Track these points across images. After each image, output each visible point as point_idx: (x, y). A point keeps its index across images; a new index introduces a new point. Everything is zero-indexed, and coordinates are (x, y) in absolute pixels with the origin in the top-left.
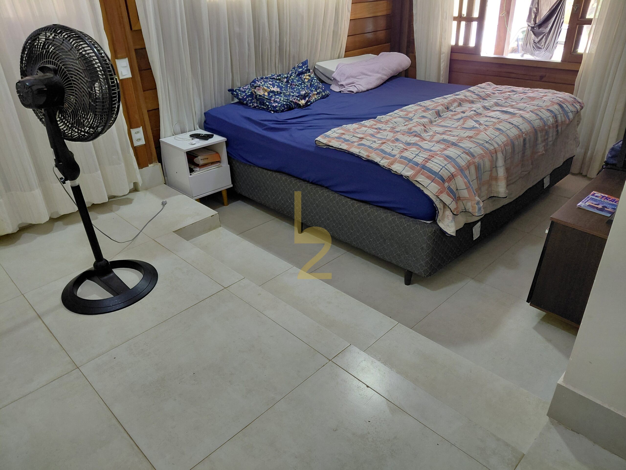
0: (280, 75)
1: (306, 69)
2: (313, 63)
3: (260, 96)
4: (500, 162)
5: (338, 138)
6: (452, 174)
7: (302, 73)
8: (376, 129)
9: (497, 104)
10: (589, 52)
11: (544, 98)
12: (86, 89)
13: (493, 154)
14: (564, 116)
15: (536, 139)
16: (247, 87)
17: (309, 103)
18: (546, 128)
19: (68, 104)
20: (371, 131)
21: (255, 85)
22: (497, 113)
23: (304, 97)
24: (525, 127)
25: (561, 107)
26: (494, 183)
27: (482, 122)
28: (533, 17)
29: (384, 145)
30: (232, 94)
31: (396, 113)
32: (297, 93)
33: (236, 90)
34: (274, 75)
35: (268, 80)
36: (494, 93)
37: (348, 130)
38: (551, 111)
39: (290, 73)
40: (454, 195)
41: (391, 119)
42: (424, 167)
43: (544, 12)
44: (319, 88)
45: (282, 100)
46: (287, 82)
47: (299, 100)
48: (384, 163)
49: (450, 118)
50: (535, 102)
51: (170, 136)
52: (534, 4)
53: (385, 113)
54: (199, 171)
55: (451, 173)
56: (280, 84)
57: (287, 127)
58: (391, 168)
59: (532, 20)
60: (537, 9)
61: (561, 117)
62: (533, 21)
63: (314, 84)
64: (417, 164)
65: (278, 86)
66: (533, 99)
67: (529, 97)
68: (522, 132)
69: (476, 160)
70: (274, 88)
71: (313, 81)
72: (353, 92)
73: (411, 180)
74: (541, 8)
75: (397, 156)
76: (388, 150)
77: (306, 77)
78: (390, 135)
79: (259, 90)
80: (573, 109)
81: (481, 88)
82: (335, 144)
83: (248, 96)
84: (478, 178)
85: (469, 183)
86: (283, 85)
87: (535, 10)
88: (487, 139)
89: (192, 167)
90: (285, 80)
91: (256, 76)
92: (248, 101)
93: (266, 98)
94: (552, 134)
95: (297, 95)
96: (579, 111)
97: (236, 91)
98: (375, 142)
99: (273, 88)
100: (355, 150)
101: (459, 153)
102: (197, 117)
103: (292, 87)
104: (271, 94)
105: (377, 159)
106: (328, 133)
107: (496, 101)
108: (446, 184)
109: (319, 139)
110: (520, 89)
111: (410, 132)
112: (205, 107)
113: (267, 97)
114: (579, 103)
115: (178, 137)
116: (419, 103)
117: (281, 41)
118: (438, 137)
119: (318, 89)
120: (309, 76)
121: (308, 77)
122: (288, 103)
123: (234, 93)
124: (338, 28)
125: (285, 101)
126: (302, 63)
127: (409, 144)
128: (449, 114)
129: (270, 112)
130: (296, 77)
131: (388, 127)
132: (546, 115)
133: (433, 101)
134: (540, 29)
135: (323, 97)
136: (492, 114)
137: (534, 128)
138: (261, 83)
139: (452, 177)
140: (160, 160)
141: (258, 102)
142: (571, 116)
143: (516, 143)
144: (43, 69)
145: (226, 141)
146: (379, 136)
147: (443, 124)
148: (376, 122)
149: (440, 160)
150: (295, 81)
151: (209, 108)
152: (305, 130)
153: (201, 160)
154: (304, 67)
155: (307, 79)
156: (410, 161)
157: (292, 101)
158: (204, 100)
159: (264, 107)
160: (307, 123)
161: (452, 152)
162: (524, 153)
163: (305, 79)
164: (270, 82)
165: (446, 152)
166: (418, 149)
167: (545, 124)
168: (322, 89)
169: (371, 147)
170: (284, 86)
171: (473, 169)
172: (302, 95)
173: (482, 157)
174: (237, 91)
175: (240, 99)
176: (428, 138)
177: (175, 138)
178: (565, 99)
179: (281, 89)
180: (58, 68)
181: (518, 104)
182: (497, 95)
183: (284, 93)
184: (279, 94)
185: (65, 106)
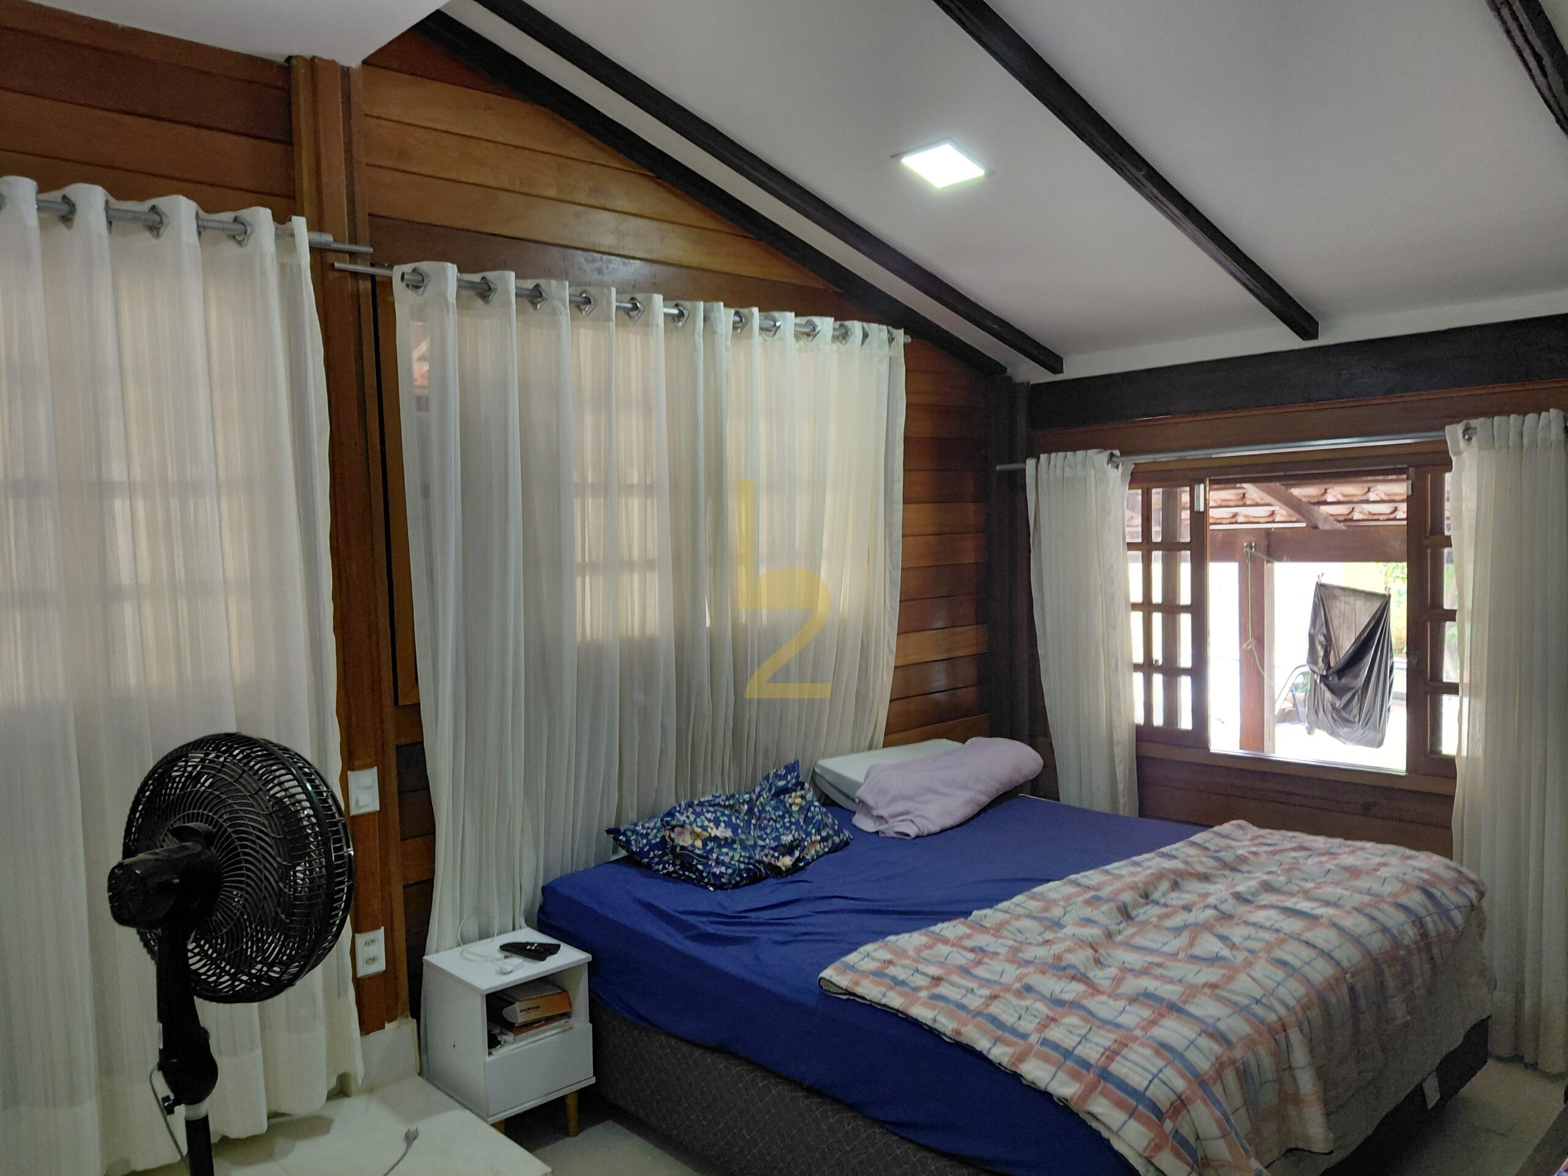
0: (733, 796)
1: (794, 781)
2: (811, 762)
3: (683, 848)
4: (1300, 1056)
5: (878, 974)
6: (1179, 1097)
7: (785, 791)
8: (972, 950)
9: (1267, 887)
10: (1470, 755)
11: (1384, 872)
12: (273, 883)
13: (1278, 1033)
14: (1441, 919)
15: (1382, 985)
16: (652, 825)
17: (801, 864)
18: (1402, 952)
19: (222, 916)
20: (962, 958)
21: (673, 823)
22: (1272, 913)
23: (789, 850)
24: (1348, 955)
25: (1430, 896)
26: (1292, 1111)
27: (1236, 940)
28: (1321, 653)
29: (996, 1003)
30: (616, 839)
31: (1019, 905)
32: (774, 839)
33: (625, 831)
34: (719, 797)
35: (705, 810)
36: (1255, 854)
37: (902, 953)
38: (1405, 909)
39: (758, 789)
40: (1192, 1152)
41: (1008, 922)
42: (1105, 1075)
43: (1346, 643)
44: (826, 826)
45: (737, 857)
46: (750, 811)
47: (778, 858)
48: (1000, 1054)
49: (1155, 926)
50: (1363, 883)
51: (451, 948)
52: (1318, 627)
53: (990, 902)
54: (513, 1044)
55: (1175, 1093)
56: (734, 819)
57: (746, 935)
58: (1019, 1071)
59: (1320, 660)
60: (1328, 637)
61: (1434, 922)
62: (1323, 661)
63: (813, 817)
64: (1086, 1065)
65: (728, 824)
66: (1354, 872)
67: (1346, 869)
68: (1343, 969)
69: (1238, 1053)
70: (717, 828)
71: (812, 809)
72: (908, 835)
73: (1075, 1108)
74: (1337, 634)
75: (1034, 1038)
76: (1009, 1018)
77: (794, 800)
78: (1011, 973)
79: (680, 834)
80: (1461, 901)
81: (1222, 836)
82: (870, 990)
83: (653, 847)
84: (1250, 1103)
85: (1228, 1121)
86: (738, 821)
87: (1322, 638)
88: (1258, 993)
89: (497, 1031)
90: (746, 807)
91: (677, 800)
92: (653, 858)
93: (699, 855)
94: (1420, 966)
95: (773, 845)
96: (1475, 902)
97: (624, 834)
98: (972, 991)
99: (715, 829)
100: (922, 1012)
101: (1192, 1035)
102: (523, 899)
103: (760, 825)
104: (710, 845)
105: (982, 1044)
106: (852, 958)
107: (1266, 877)
108: (1168, 1125)
109: (828, 973)
110: (1320, 842)
111: (1059, 968)
112: (546, 870)
113: (699, 852)
114: (1472, 882)
115: (471, 950)
116: (1073, 877)
117: (738, 718)
118: (1133, 984)
119: (824, 828)
120: (803, 797)
121: (798, 800)
122: (751, 867)
123: (621, 837)
124: (868, 684)
125: (744, 862)
126: (786, 767)
127: (1059, 1003)
128: (1151, 912)
129: (705, 887)
130: (772, 799)
131: (999, 945)
132: (1394, 919)
133: (1107, 872)
134: (1343, 680)
135: (835, 849)
136: (1260, 916)
137: (1370, 955)
138: (688, 817)
139: (1181, 1104)
140: (415, 1010)
141: (678, 862)
142: (1458, 917)
143: (1333, 1000)
144: (180, 833)
145: (589, 963)
146: (980, 971)
147: (1139, 941)
148: (970, 927)
149: (1143, 1056)
150: (768, 808)
151: (556, 874)
152: (792, 946)
153: (521, 1011)
154: (789, 777)
155: (797, 804)
156: (1067, 1054)
157: (760, 862)
158: (546, 854)
159: (691, 875)
160: (800, 924)
161: (1172, 1031)
162: (1356, 1022)
163: (791, 805)
164: (709, 815)
165: (1157, 1032)
166: (1085, 1020)
167: (1397, 943)
168: (833, 828)
169: (963, 1007)
170: (742, 824)
171: (1230, 1075)
172: (784, 846)
173: (1250, 1043)
174: (629, 833)
175: (631, 853)
176: (1105, 984)
177: (461, 953)
178: (1435, 875)
179: (735, 832)
180: (217, 832)
181: (1319, 886)
182: (1264, 857)
183: (742, 842)
184: (729, 843)
185: (214, 918)
